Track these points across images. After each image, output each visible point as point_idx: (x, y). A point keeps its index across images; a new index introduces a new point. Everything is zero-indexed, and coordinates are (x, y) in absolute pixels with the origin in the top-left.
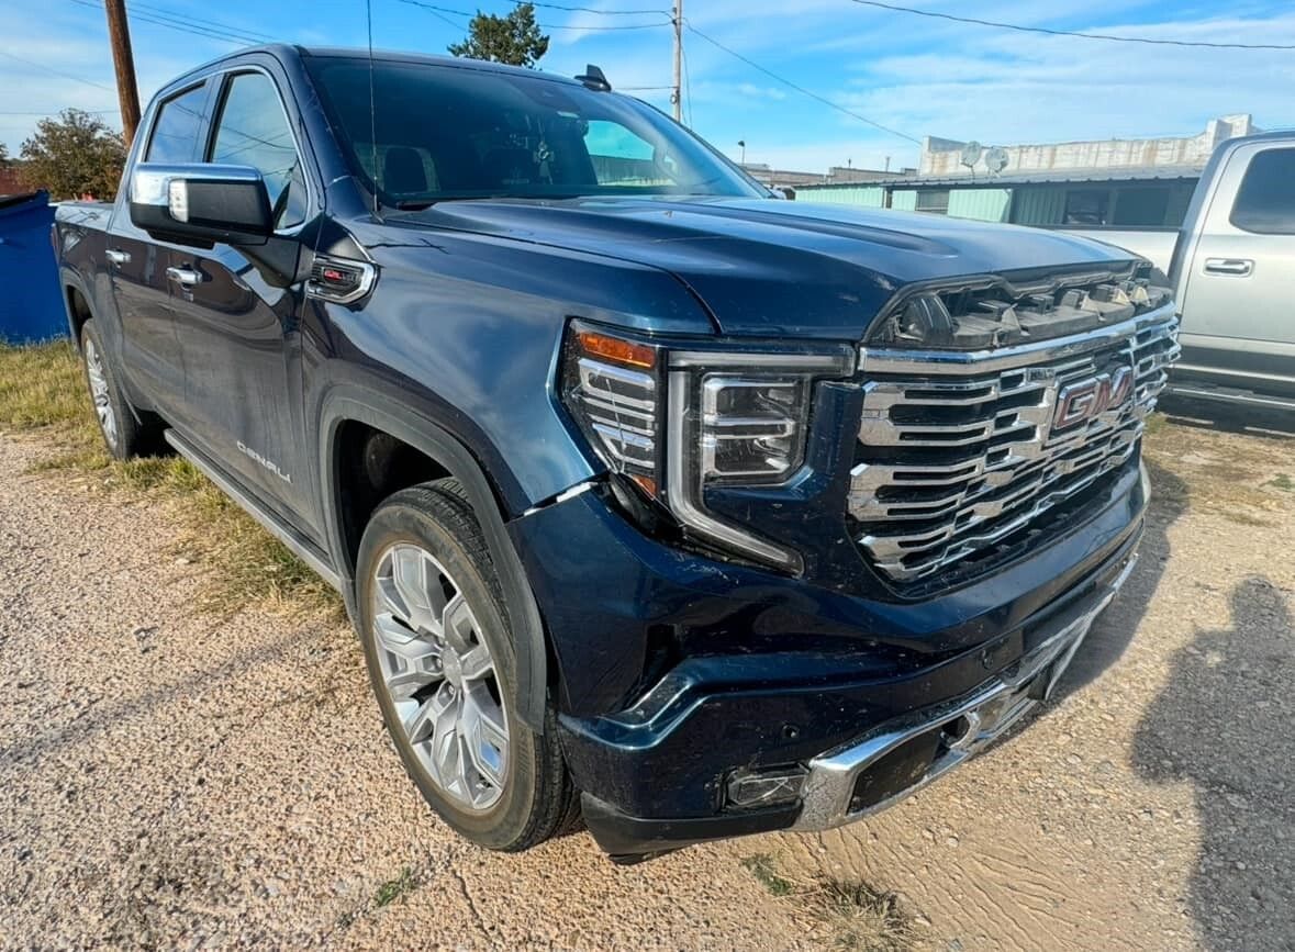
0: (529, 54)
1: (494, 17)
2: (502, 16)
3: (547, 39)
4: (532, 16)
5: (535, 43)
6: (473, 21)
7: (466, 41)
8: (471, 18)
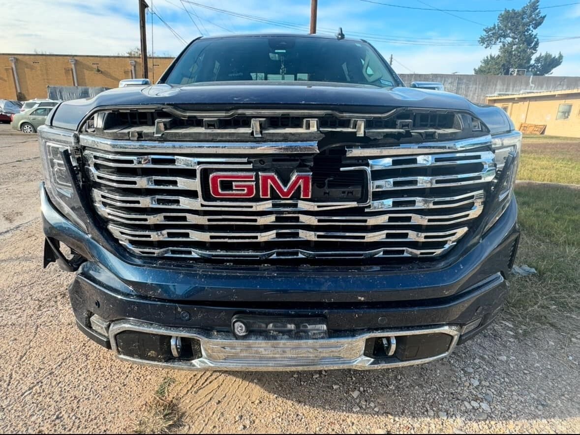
0: (531, 27)
1: (513, 10)
2: (518, 9)
3: (544, 17)
4: (538, 6)
5: (536, 20)
6: (501, 14)
7: (495, 25)
8: (500, 13)
